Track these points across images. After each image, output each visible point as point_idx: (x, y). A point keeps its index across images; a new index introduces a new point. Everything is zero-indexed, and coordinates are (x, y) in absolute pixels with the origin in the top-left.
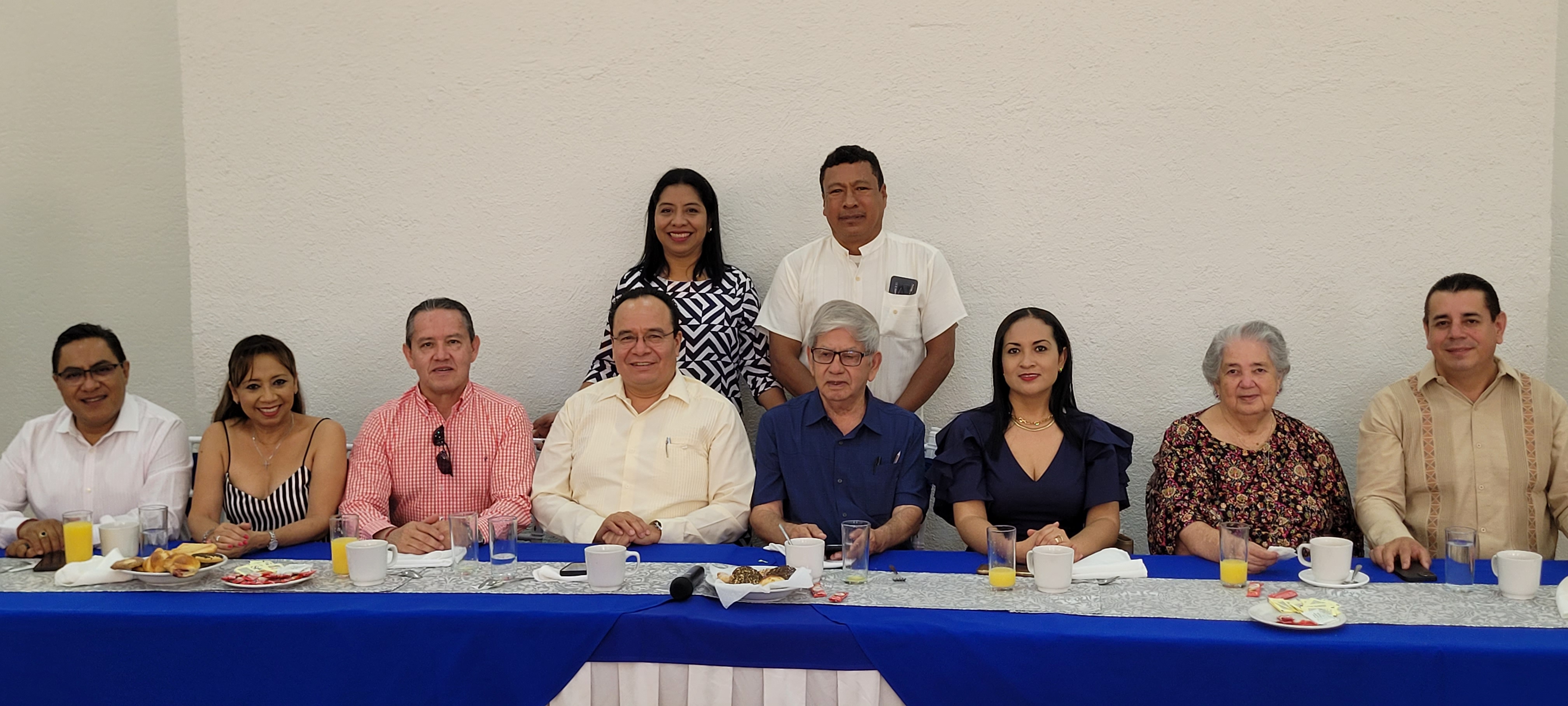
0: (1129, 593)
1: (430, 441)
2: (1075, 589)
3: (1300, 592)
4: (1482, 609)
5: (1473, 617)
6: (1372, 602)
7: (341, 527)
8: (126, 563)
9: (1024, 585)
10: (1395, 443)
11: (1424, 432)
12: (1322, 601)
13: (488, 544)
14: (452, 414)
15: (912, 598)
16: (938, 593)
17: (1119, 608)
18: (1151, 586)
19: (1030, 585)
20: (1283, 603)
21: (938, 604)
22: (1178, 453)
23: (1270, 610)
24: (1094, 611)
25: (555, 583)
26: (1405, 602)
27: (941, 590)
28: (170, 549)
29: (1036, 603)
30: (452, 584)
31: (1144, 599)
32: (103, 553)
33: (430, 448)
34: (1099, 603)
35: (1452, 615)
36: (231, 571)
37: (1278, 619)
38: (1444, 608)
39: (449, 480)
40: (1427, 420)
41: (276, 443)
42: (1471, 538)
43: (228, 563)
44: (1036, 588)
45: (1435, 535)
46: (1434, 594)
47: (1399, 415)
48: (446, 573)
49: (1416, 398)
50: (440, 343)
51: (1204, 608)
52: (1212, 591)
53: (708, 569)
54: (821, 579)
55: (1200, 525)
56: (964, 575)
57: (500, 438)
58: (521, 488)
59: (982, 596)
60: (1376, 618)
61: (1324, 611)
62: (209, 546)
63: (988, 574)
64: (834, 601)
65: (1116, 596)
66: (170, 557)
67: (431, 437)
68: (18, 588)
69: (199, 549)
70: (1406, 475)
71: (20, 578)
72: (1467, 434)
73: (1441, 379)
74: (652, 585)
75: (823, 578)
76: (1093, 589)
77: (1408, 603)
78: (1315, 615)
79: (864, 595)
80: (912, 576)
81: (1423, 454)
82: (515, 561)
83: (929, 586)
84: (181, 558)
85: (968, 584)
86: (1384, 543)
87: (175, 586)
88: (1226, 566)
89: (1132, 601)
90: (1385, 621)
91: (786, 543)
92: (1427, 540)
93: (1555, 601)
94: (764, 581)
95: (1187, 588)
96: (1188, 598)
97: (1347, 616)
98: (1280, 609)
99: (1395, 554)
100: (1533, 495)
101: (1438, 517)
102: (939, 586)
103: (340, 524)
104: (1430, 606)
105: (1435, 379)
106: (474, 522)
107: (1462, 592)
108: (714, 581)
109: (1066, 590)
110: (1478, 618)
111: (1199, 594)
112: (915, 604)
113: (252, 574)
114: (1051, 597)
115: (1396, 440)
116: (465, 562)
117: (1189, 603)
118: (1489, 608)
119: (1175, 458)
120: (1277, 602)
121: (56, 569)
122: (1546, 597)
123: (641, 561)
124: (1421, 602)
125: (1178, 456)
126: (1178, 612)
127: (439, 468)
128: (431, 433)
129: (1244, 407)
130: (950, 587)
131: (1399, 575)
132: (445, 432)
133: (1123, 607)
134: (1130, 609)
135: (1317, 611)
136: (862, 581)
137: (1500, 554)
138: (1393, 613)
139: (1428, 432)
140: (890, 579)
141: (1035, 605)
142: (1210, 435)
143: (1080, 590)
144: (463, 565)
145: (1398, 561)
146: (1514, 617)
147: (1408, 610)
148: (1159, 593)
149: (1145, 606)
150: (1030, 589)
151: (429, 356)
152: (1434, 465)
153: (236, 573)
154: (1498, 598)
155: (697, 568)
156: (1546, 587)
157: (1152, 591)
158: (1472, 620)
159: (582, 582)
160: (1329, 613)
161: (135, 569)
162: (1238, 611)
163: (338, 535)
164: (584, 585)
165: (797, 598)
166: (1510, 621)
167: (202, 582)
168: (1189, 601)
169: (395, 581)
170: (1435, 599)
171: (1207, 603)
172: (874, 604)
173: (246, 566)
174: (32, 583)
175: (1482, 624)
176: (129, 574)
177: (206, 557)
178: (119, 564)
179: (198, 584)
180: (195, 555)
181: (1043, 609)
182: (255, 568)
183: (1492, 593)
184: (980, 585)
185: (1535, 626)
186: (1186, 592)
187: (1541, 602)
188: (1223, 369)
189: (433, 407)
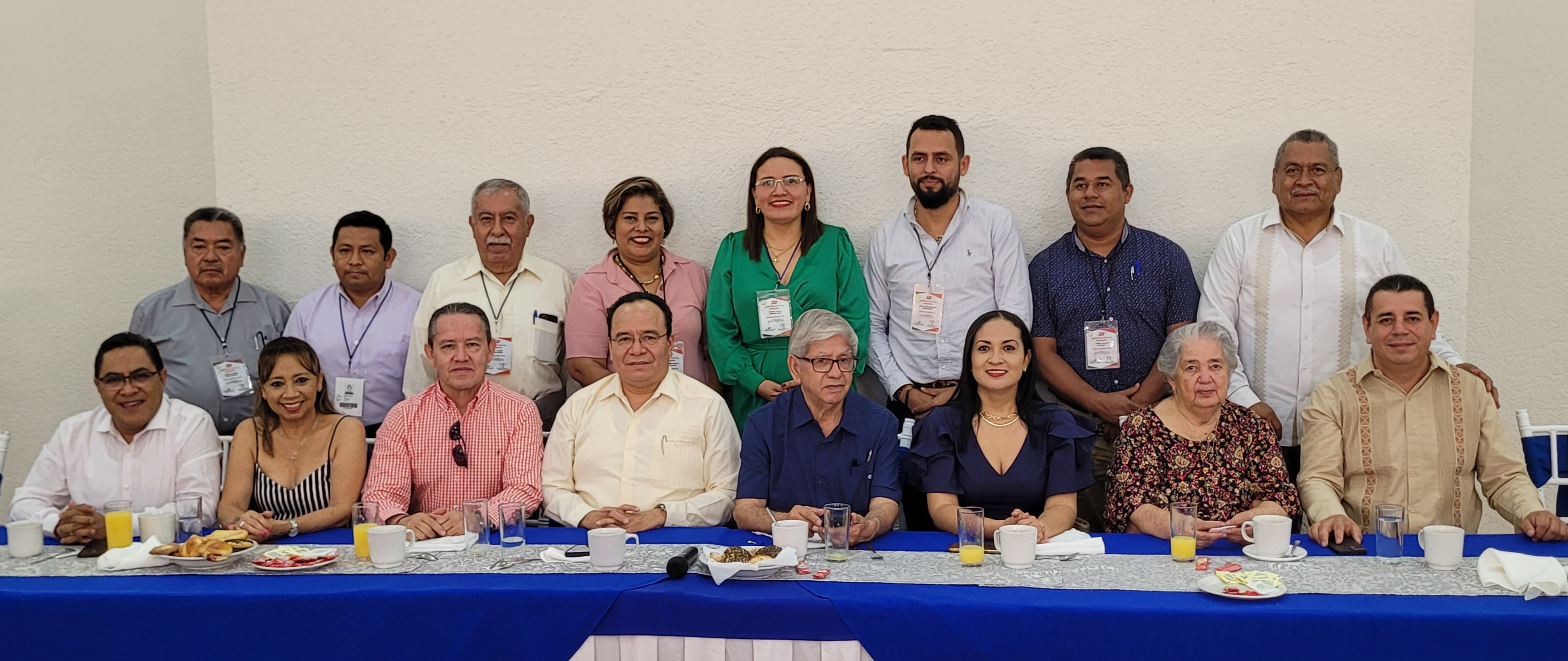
0: (1088, 568)
1: (448, 435)
2: (1039, 565)
3: (1244, 565)
4: (1410, 579)
5: (1402, 586)
6: (1310, 574)
7: (362, 514)
8: (163, 548)
9: (991, 562)
10: (1337, 430)
11: (1362, 420)
12: (1264, 573)
13: (498, 530)
14: (468, 411)
15: (889, 574)
16: (913, 570)
17: (1079, 581)
18: (1108, 562)
19: (997, 561)
20: (1228, 575)
21: (913, 581)
22: (1133, 443)
23: (1218, 581)
24: (1056, 585)
25: (561, 563)
26: (1339, 574)
28: (204, 535)
29: (1003, 578)
30: (465, 566)
31: (1101, 574)
32: (143, 538)
33: (447, 441)
34: (1061, 578)
35: (1383, 585)
36: (261, 556)
37: (1225, 590)
38: (1375, 579)
39: (464, 471)
40: (1365, 409)
41: (302, 438)
42: (1400, 516)
43: (258, 548)
44: (1003, 564)
45: (1368, 512)
46: (1365, 566)
47: (1339, 405)
48: (460, 556)
49: (1354, 389)
50: (460, 345)
51: (1157, 581)
52: (1163, 566)
53: (702, 549)
54: (805, 558)
55: (1148, 507)
56: (936, 553)
57: (512, 432)
58: (529, 477)
59: (954, 571)
60: (1314, 588)
61: (1266, 582)
62: (241, 533)
63: (958, 552)
64: (817, 577)
65: (1076, 570)
66: (204, 543)
67: (448, 432)
68: (63, 572)
70: (1344, 460)
71: (65, 564)
72: (1401, 421)
73: (1378, 372)
74: (650, 564)
75: (807, 557)
77: (1343, 574)
78: (1258, 586)
79: (845, 572)
80: (888, 555)
81: (1360, 440)
83: (904, 562)
84: (215, 543)
85: (940, 561)
86: (1321, 520)
87: (209, 570)
88: (1177, 543)
89: (1090, 575)
90: (1323, 592)
92: (1362, 517)
93: (1476, 571)
94: (753, 560)
95: (1141, 563)
96: (1142, 572)
97: (1287, 587)
98: (1226, 581)
99: (1330, 530)
100: (1460, 477)
101: (1372, 497)
102: (914, 563)
103: (362, 512)
104: (1363, 577)
105: (1372, 373)
106: (485, 510)
107: (1392, 564)
108: (707, 560)
109: (1030, 566)
110: (1406, 587)
111: (1151, 568)
112: (892, 579)
113: (280, 558)
114: (1017, 572)
115: (1337, 427)
116: (478, 545)
117: (1142, 577)
118: (1416, 578)
119: (1129, 447)
120: (1222, 574)
121: (98, 555)
122: (1468, 568)
123: (640, 543)
124: (1354, 573)
125: (1131, 445)
126: (1134, 585)
127: (456, 461)
128: (448, 428)
129: (1202, 401)
130: (924, 564)
131: (1333, 549)
132: (461, 427)
133: (1082, 580)
134: (1090, 582)
135: (1260, 582)
136: (843, 559)
137: (1426, 529)
138: (1328, 583)
139: (1365, 421)
140: (869, 557)
141: (1002, 580)
142: (1162, 426)
143: (1043, 566)
144: (475, 548)
145: (1332, 537)
146: (1440, 586)
147: (1342, 581)
148: (1115, 567)
149: (1102, 579)
150: (997, 565)
151: (450, 357)
152: (1370, 451)
153: (265, 557)
154: (1423, 570)
155: (691, 549)
156: (1468, 559)
157: (1109, 566)
158: (1402, 589)
159: (585, 563)
160: (1271, 584)
161: (172, 554)
162: (1188, 582)
163: (360, 521)
164: (587, 565)
165: (783, 575)
166: (1437, 590)
167: (234, 566)
168: (1143, 575)
169: (413, 563)
170: (1367, 571)
171: (1160, 577)
172: (854, 580)
173: (275, 551)
174: (77, 568)
175: (1411, 592)
176: (165, 559)
177: (237, 543)
178: (157, 550)
179: (231, 567)
180: (227, 541)
181: (1009, 583)
182: (283, 552)
183: (1420, 564)
184: (951, 562)
185: (1459, 594)
186: (1140, 566)
187: (1464, 572)
188: (1181, 366)
189: (453, 404)
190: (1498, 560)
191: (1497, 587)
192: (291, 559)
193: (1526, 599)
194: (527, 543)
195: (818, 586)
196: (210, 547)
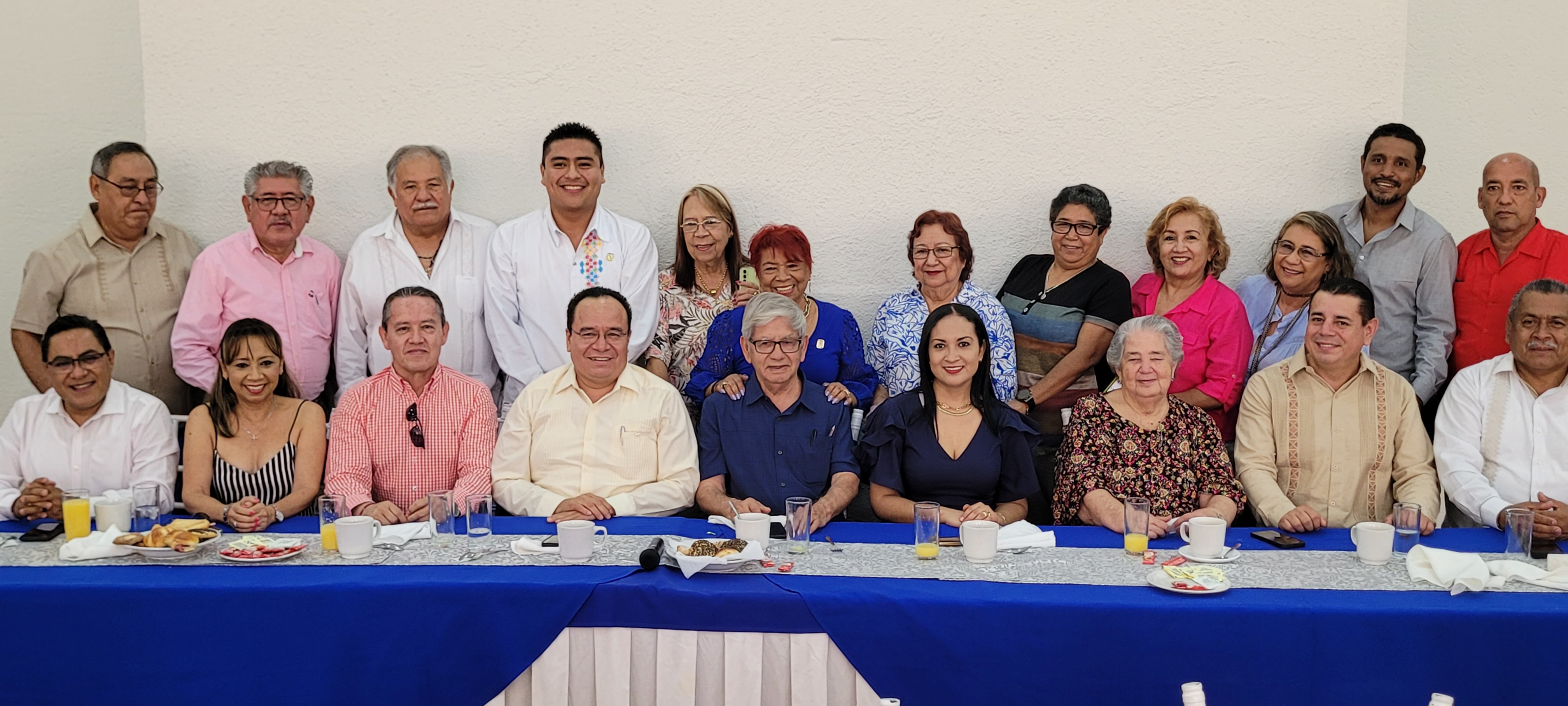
0: (1041, 561)
1: (404, 416)
4: (1344, 574)
5: (1337, 581)
8: (125, 538)
9: (951, 554)
11: (1290, 414)
13: (464, 519)
14: (424, 393)
15: (851, 567)
16: (873, 563)
17: (1033, 575)
18: (1059, 554)
20: (1175, 569)
21: (875, 572)
23: (1164, 576)
24: (1011, 578)
25: (530, 555)
26: (1278, 567)
27: (875, 559)
29: (961, 571)
30: (430, 557)
31: (1054, 567)
32: (100, 529)
33: (404, 423)
34: (1016, 571)
35: (1319, 580)
36: (227, 545)
37: (1173, 584)
38: (1312, 574)
39: (421, 452)
40: (1293, 404)
41: (262, 420)
43: (221, 538)
44: (967, 557)
46: (1302, 560)
48: (425, 546)
49: (1286, 384)
50: (415, 327)
51: (1107, 575)
52: (1112, 559)
53: (669, 541)
54: (768, 551)
56: (896, 546)
57: (468, 414)
59: (913, 565)
60: (1256, 582)
61: (1212, 577)
63: (915, 545)
64: (782, 571)
65: (1030, 564)
66: (168, 532)
67: (404, 413)
69: (193, 525)
73: (1310, 369)
74: (617, 557)
75: (769, 549)
76: (1009, 557)
77: (1282, 569)
78: (1204, 581)
79: (808, 565)
80: (849, 547)
81: (1289, 434)
82: (491, 535)
83: (864, 555)
84: (178, 533)
85: (898, 553)
87: (174, 560)
88: (1129, 537)
89: (1045, 569)
90: (1263, 586)
91: (735, 517)
93: (1405, 566)
94: (721, 553)
95: (1092, 557)
96: (1093, 566)
97: (1232, 582)
98: (1174, 575)
102: (873, 556)
103: (329, 505)
104: (1299, 572)
105: (1304, 369)
107: (1326, 557)
108: (675, 553)
109: (990, 559)
110: (1341, 582)
111: (1101, 561)
112: (854, 573)
113: (247, 548)
114: (975, 566)
117: (1094, 571)
118: (1350, 573)
119: (1084, 427)
120: (1169, 568)
122: (1397, 563)
123: (608, 535)
124: (1292, 567)
126: (1085, 579)
127: (412, 441)
128: (405, 410)
129: (1143, 390)
130: (883, 556)
132: (418, 409)
133: (1037, 574)
134: (1043, 576)
135: (1205, 577)
137: (1357, 526)
138: (1269, 578)
139: (1293, 415)
140: (828, 549)
141: (961, 573)
142: (1112, 410)
146: (1372, 581)
147: (1282, 575)
148: (1067, 561)
149: (1056, 573)
150: (957, 558)
151: (404, 339)
152: (1296, 445)
153: (230, 547)
154: (1356, 564)
155: (657, 541)
156: (1397, 554)
157: (1061, 559)
158: (1337, 584)
159: (553, 554)
160: (1216, 578)
161: (136, 544)
162: (1138, 577)
164: (556, 557)
165: (749, 567)
166: (1369, 585)
167: (199, 555)
168: (1094, 569)
169: (380, 554)
170: (1304, 565)
171: (1110, 570)
172: (818, 573)
173: (240, 541)
174: (37, 557)
175: (1346, 587)
176: (130, 549)
177: (202, 533)
178: (121, 540)
179: (195, 557)
180: (191, 531)
181: (968, 577)
182: (248, 542)
183: (1352, 559)
184: (908, 554)
185: (1391, 588)
186: (1090, 559)
187: (1393, 567)
188: (1125, 357)
189: (409, 387)
190: (1426, 557)
191: (1425, 582)
192: (258, 550)
193: (1452, 594)
194: (493, 533)
195: (782, 579)
196: (176, 537)
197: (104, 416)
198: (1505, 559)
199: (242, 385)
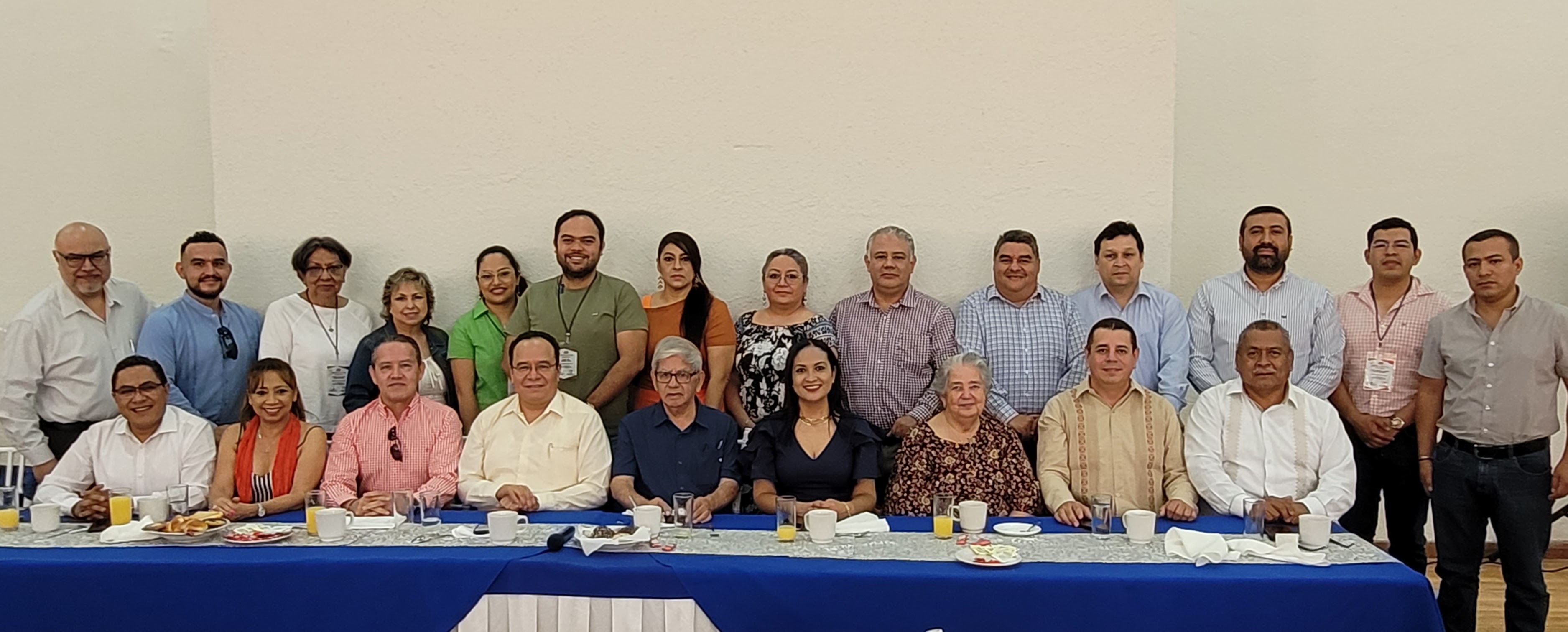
0: (874, 542)
1: (387, 437)
2: (838, 541)
3: (992, 540)
4: (1115, 551)
5: (1108, 557)
6: (1042, 547)
7: (314, 500)
8: (155, 526)
9: (801, 538)
10: (1062, 433)
11: (1079, 427)
12: (1006, 546)
13: (420, 512)
14: (402, 417)
15: (721, 549)
16: (740, 544)
17: (869, 554)
18: (889, 538)
19: (806, 538)
20: (980, 548)
21: (740, 552)
23: (971, 553)
24: (848, 555)
25: (467, 539)
26: (1062, 547)
27: (742, 542)
28: (188, 516)
29: (809, 551)
30: (394, 540)
31: (885, 548)
32: (140, 517)
33: (386, 442)
34: (855, 551)
35: (1094, 555)
36: (232, 532)
37: (976, 560)
38: (1089, 551)
39: (400, 464)
40: (1081, 418)
43: (230, 526)
44: (810, 540)
46: (1082, 541)
47: (1063, 415)
48: (391, 532)
49: (1074, 404)
50: (396, 366)
51: (925, 552)
52: (932, 541)
53: (576, 529)
54: (659, 535)
56: (759, 531)
57: (438, 434)
59: (771, 545)
60: (1044, 558)
61: (1007, 553)
63: (776, 531)
64: (666, 551)
65: (866, 545)
66: (186, 521)
67: (387, 434)
68: (75, 544)
71: (78, 538)
73: (1093, 391)
74: (536, 539)
75: (661, 534)
77: (1066, 547)
78: (1000, 557)
79: (688, 546)
80: (722, 532)
81: (1078, 442)
82: (439, 524)
83: (735, 539)
84: (195, 522)
85: (762, 537)
87: (189, 542)
88: (938, 523)
89: (876, 548)
90: (1050, 560)
91: (634, 509)
93: (1163, 544)
94: (616, 537)
95: (916, 539)
96: (915, 546)
97: (1023, 557)
98: (977, 552)
101: (1087, 487)
102: (741, 539)
104: (1080, 550)
105: (1088, 391)
107: (1103, 539)
108: (580, 537)
109: (831, 541)
110: (1112, 557)
111: (922, 542)
112: (725, 552)
113: (246, 534)
114: (820, 546)
115: (1063, 431)
116: (404, 525)
117: (915, 550)
118: (1120, 550)
120: (974, 548)
122: (1158, 542)
123: (528, 523)
124: (1073, 546)
126: (908, 556)
127: (393, 457)
128: (387, 432)
129: (964, 412)
130: (749, 539)
132: (397, 431)
133: (871, 553)
134: (875, 554)
135: (1002, 553)
136: (688, 536)
137: (1128, 513)
138: (1054, 554)
139: (1082, 427)
140: (708, 534)
141: (809, 553)
142: (934, 435)
143: (841, 542)
144: (402, 527)
146: (1137, 556)
147: (1064, 552)
148: (897, 543)
149: (885, 552)
150: (806, 541)
151: (385, 374)
152: (1085, 450)
153: (235, 533)
154: (1125, 544)
155: (570, 528)
156: (1158, 535)
157: (891, 540)
158: (1107, 559)
159: (486, 538)
160: (1011, 555)
161: (161, 531)
162: (950, 554)
163: (311, 505)
164: (488, 540)
165: (641, 548)
166: (1134, 559)
167: (210, 539)
169: (352, 538)
170: (1083, 544)
171: (928, 549)
172: (694, 552)
174: (86, 540)
175: (1114, 561)
176: (156, 534)
177: (214, 522)
179: (207, 541)
180: (205, 520)
181: (813, 555)
182: (250, 529)
183: (1122, 539)
184: (770, 538)
185: (1150, 562)
186: (914, 541)
187: (1155, 545)
188: (949, 386)
189: (390, 412)
190: (1179, 536)
191: (1177, 556)
192: (255, 534)
193: (1198, 565)
194: (443, 522)
195: (667, 556)
196: (190, 524)
197: (162, 434)
198: (1244, 538)
199: (261, 408)
